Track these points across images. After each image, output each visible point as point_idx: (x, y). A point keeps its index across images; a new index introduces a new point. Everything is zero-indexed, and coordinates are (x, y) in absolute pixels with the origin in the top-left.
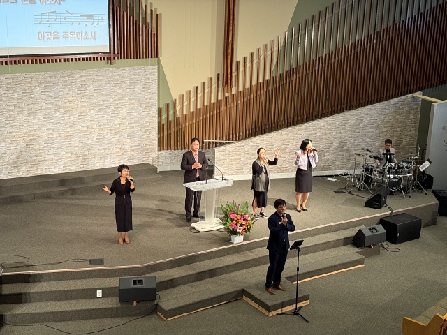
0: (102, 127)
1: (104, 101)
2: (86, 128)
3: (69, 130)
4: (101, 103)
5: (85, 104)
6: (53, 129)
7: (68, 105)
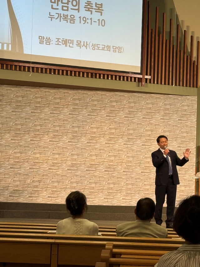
0: (131, 159)
1: (134, 130)
2: (113, 158)
3: (94, 158)
4: (131, 132)
5: (113, 131)
6: (78, 155)
7: (95, 130)
